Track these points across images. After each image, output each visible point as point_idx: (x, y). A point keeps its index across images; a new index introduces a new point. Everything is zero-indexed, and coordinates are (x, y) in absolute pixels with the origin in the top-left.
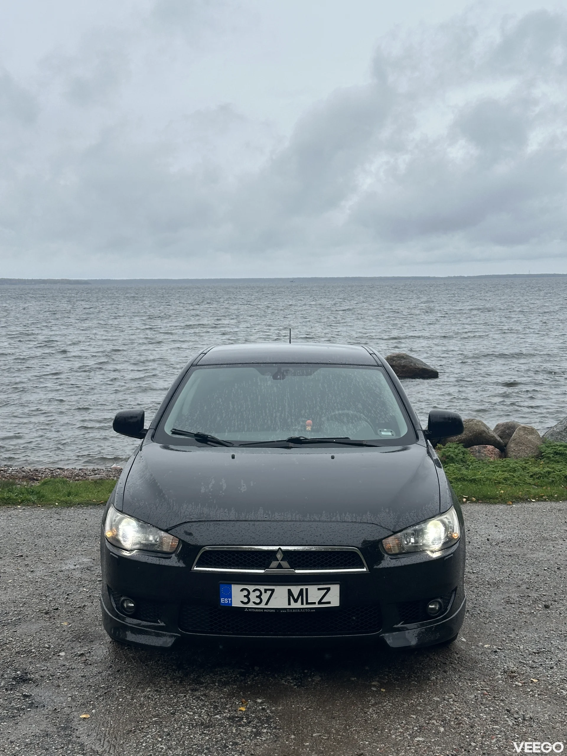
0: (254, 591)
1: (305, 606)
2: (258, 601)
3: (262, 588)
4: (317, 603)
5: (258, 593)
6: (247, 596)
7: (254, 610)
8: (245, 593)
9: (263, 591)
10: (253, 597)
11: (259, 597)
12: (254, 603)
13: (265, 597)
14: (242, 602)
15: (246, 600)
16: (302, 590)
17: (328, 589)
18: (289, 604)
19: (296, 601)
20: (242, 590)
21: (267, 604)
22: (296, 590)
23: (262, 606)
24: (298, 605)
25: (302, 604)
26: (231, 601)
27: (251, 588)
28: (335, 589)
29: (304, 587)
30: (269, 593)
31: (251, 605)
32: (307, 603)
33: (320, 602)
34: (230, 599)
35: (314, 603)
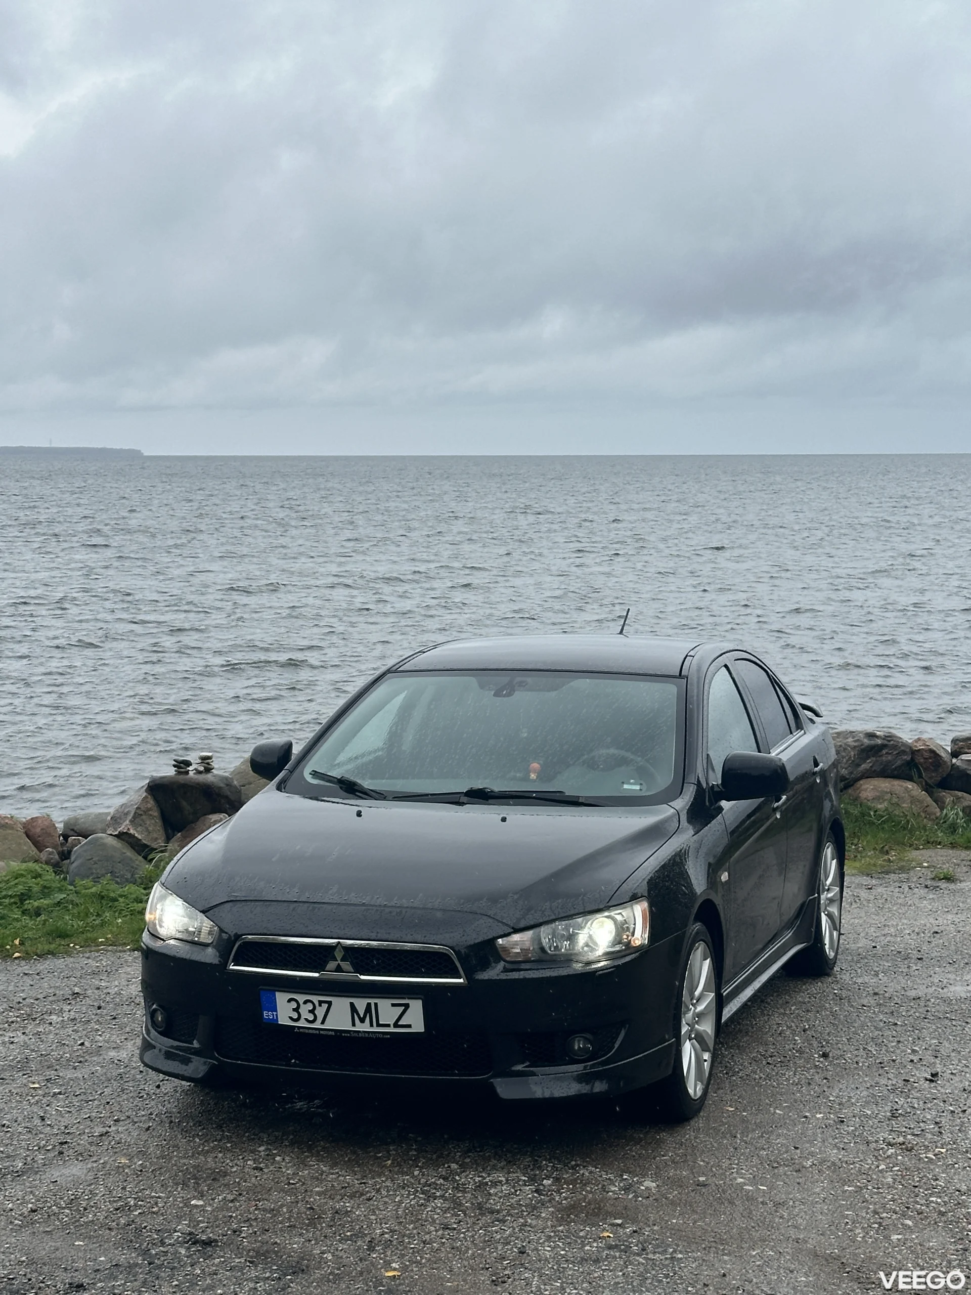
0: (306, 1002)
1: (376, 1029)
2: (311, 1018)
3: (315, 999)
4: (392, 1026)
5: (311, 1007)
6: (296, 1010)
7: (307, 1031)
8: (294, 1005)
9: (317, 1004)
10: (305, 1010)
11: (312, 1011)
12: (306, 1019)
13: (320, 1012)
14: (291, 1018)
15: (295, 1016)
16: (369, 1005)
17: (407, 1006)
18: (354, 1025)
19: (362, 1020)
20: (290, 1001)
21: (323, 1023)
22: (361, 1004)
23: (317, 1025)
24: (364, 1027)
25: (372, 1025)
26: (277, 1015)
27: (301, 998)
28: (416, 1006)
29: (372, 1001)
30: (325, 1006)
31: (302, 1024)
32: (379, 1025)
33: (396, 1025)
34: (275, 1013)
35: (388, 1026)
